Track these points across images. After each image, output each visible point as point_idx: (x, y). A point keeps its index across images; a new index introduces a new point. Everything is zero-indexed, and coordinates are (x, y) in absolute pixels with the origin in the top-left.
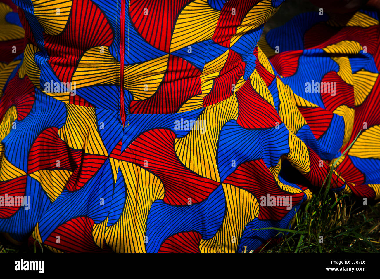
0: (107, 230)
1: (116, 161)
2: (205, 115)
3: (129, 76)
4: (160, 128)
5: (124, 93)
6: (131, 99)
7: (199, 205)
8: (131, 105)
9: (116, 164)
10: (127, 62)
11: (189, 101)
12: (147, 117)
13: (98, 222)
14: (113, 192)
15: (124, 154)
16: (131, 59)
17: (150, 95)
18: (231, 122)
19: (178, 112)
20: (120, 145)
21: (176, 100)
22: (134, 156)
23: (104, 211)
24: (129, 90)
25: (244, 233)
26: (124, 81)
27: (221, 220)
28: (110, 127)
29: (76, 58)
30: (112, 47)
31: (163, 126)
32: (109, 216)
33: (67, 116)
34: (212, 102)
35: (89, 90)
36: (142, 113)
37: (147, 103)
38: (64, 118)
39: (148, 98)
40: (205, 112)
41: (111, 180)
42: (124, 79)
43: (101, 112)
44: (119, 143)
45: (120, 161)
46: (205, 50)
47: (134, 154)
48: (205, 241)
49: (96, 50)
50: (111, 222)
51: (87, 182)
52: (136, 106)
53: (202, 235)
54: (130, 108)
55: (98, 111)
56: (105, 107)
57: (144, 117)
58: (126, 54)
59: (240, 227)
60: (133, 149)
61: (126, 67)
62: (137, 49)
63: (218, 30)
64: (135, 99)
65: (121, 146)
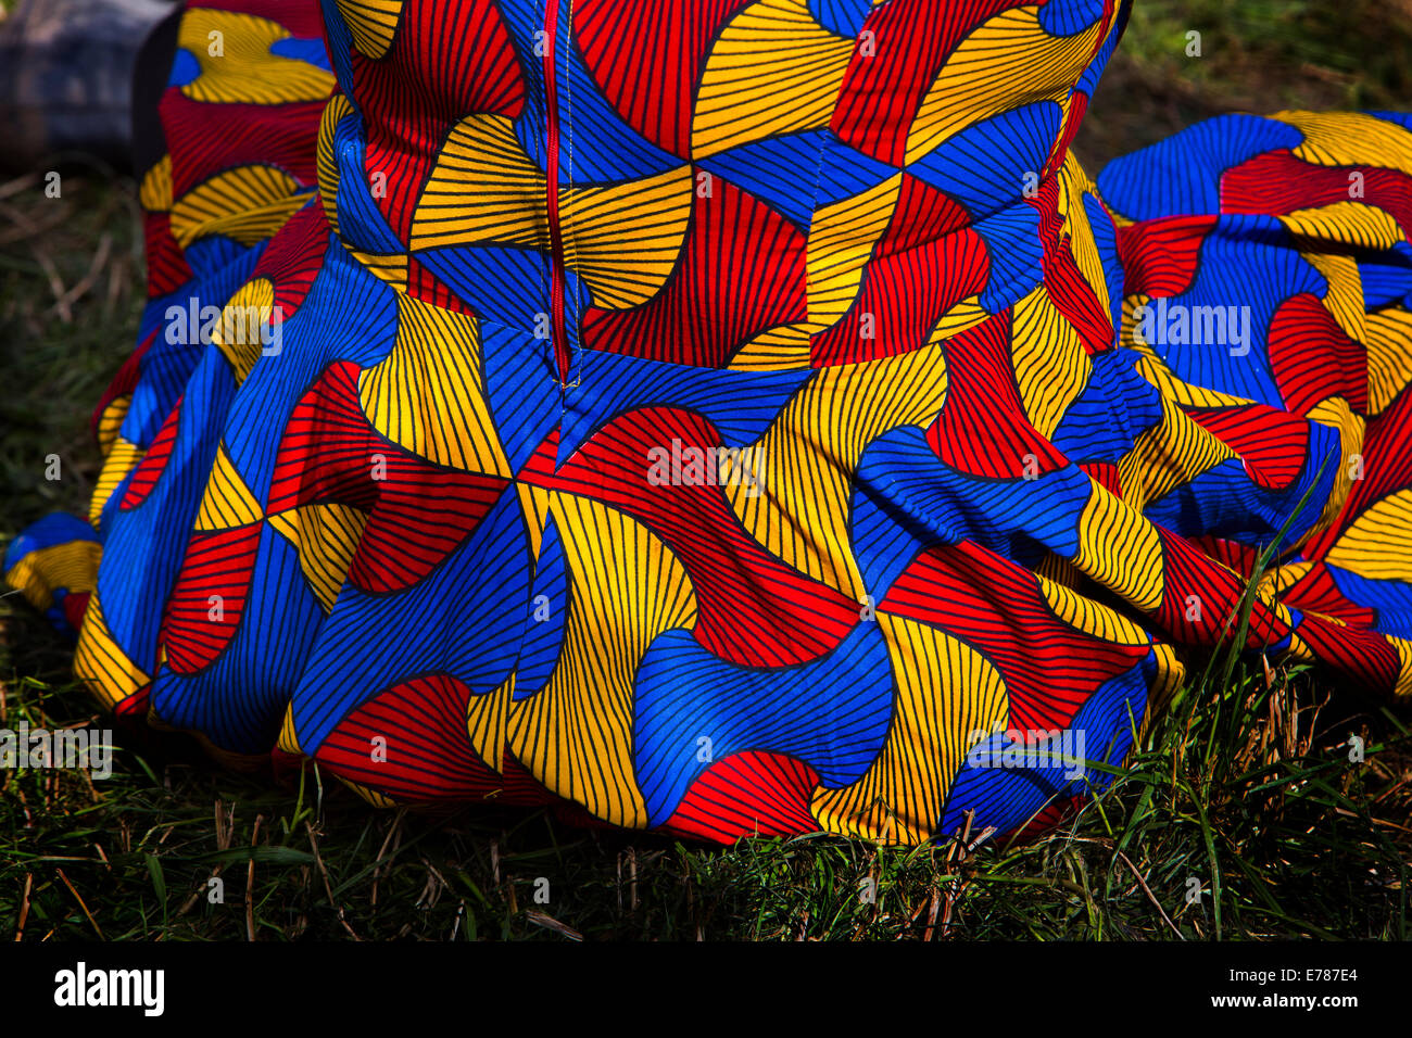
0: (515, 710)
1: (540, 493)
2: (817, 393)
3: (575, 224)
4: (673, 405)
5: (563, 281)
6: (587, 302)
7: (804, 673)
8: (587, 322)
9: (538, 501)
10: (568, 175)
11: (762, 338)
12: (634, 368)
13: (482, 690)
14: (530, 592)
15: (563, 471)
16: (578, 166)
17: (643, 295)
18: (904, 432)
19: (731, 368)
20: (553, 443)
21: (722, 328)
22: (600, 480)
23: (500, 652)
24: (580, 272)
25: (959, 781)
26: (564, 240)
27: (882, 730)
28: (522, 385)
29: (430, 145)
30: (523, 124)
31: (682, 402)
32: (520, 667)
33: (397, 333)
34: (846, 355)
35: (459, 256)
36: (620, 352)
37: (633, 321)
38: (386, 340)
39: (637, 307)
40: (819, 384)
41: (524, 555)
42: (563, 233)
43: (496, 333)
44: (550, 438)
45: (553, 493)
46: (809, 163)
47: (598, 472)
48: (831, 793)
49: (478, 125)
50: (525, 685)
51: (442, 565)
52: (601, 326)
53: (819, 774)
54: (583, 330)
55: (486, 331)
56: (509, 318)
57: (624, 364)
58: (564, 149)
59: (945, 760)
60: (596, 458)
61: (564, 192)
62: (595, 135)
63: (847, 101)
64: (598, 302)
65: (557, 445)
